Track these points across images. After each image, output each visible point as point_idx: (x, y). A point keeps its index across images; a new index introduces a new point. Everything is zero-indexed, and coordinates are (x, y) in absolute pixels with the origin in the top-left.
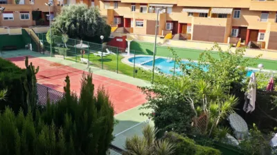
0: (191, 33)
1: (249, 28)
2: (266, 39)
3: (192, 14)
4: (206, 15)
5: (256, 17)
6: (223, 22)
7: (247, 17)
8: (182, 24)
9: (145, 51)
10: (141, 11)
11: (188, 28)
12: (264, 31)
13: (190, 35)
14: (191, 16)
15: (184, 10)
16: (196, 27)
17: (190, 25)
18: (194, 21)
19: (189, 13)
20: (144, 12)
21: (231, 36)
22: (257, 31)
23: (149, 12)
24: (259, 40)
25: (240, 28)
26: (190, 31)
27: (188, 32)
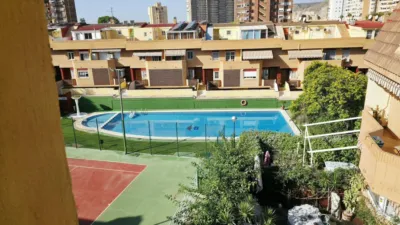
0: (148, 78)
1: (204, 67)
2: (221, 77)
3: (144, 57)
4: (159, 58)
5: (209, 57)
6: (178, 65)
7: (201, 58)
8: (134, 70)
9: (99, 107)
10: (82, 59)
11: (142, 73)
12: (218, 69)
13: (146, 81)
14: (143, 60)
15: (135, 54)
16: (151, 72)
17: (145, 69)
18: (147, 66)
19: (141, 58)
20: (85, 59)
21: (189, 77)
22: (212, 70)
23: (92, 59)
24: (214, 79)
25: (196, 69)
26: (146, 76)
27: (143, 78)
